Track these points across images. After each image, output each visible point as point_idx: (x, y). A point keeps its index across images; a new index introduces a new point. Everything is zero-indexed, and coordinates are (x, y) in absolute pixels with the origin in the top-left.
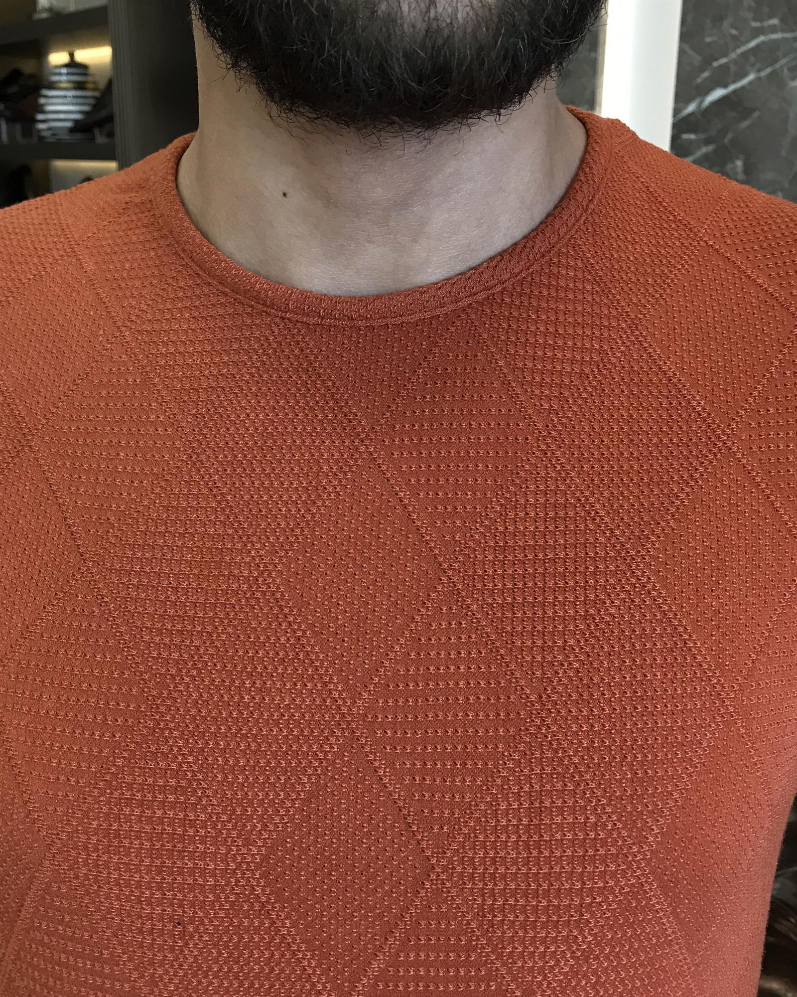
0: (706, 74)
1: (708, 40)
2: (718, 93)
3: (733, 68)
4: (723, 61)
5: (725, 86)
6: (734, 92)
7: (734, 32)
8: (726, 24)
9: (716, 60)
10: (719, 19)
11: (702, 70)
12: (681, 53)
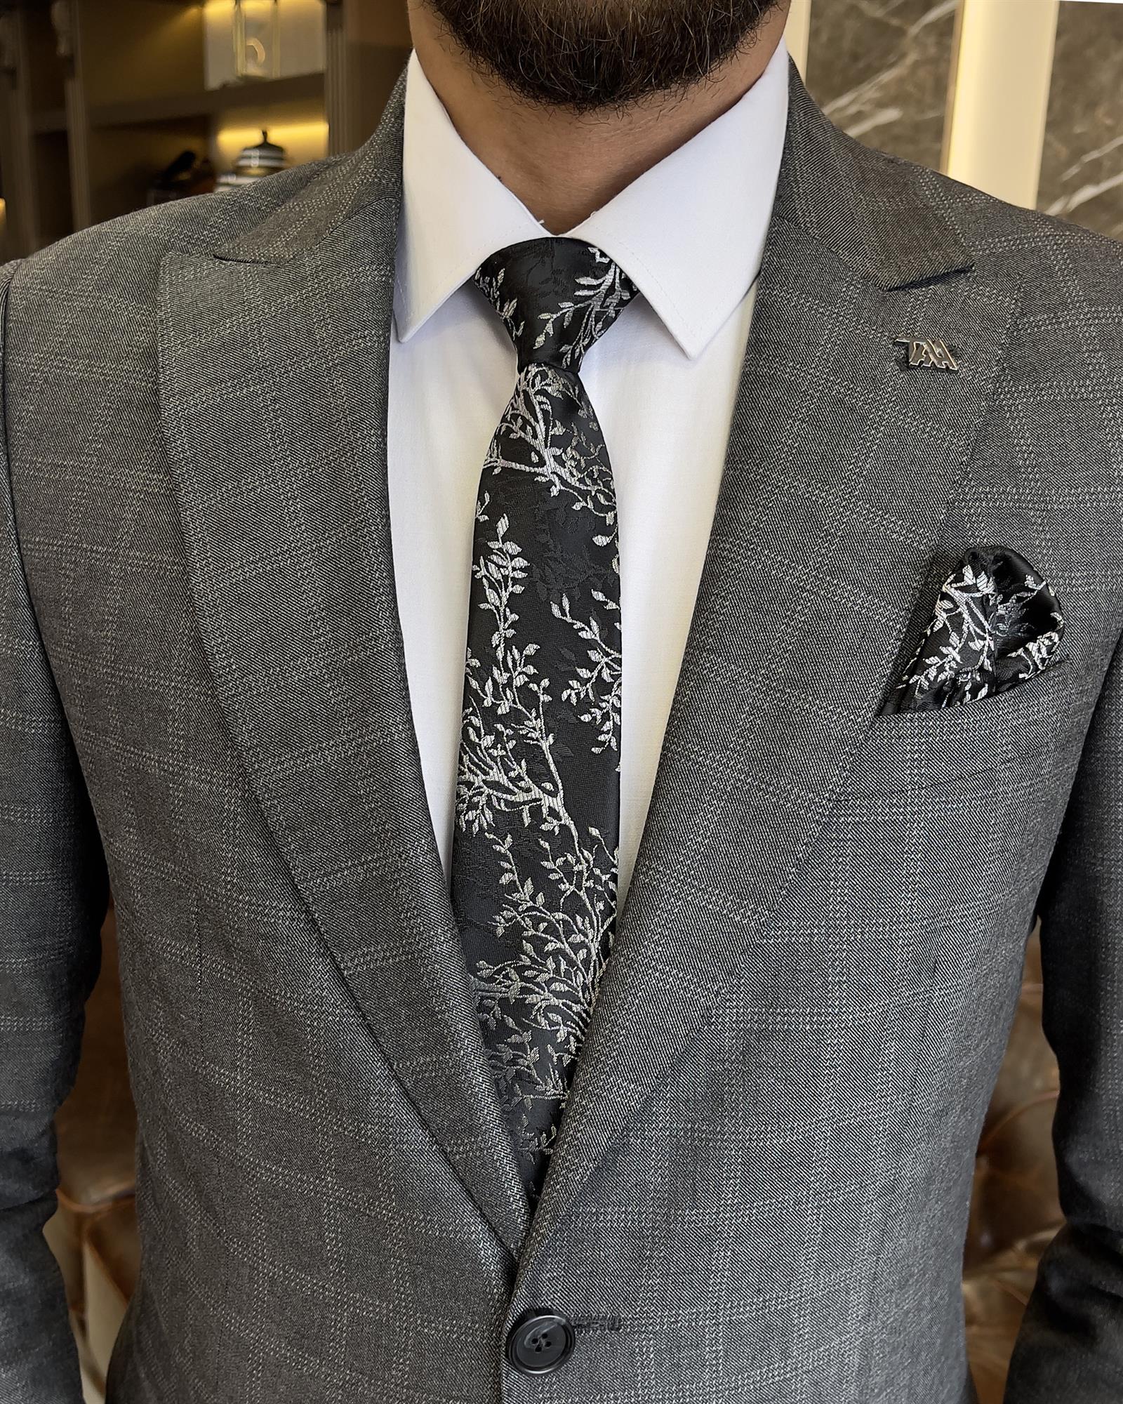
0: (1074, 170)
1: (1078, 129)
2: (1088, 193)
3: (1107, 164)
4: (1094, 155)
5: (1097, 182)
6: (1108, 192)
7: (1109, 122)
8: (1100, 112)
9: (1085, 152)
10: (1091, 106)
11: (1069, 164)
12: (1046, 145)
